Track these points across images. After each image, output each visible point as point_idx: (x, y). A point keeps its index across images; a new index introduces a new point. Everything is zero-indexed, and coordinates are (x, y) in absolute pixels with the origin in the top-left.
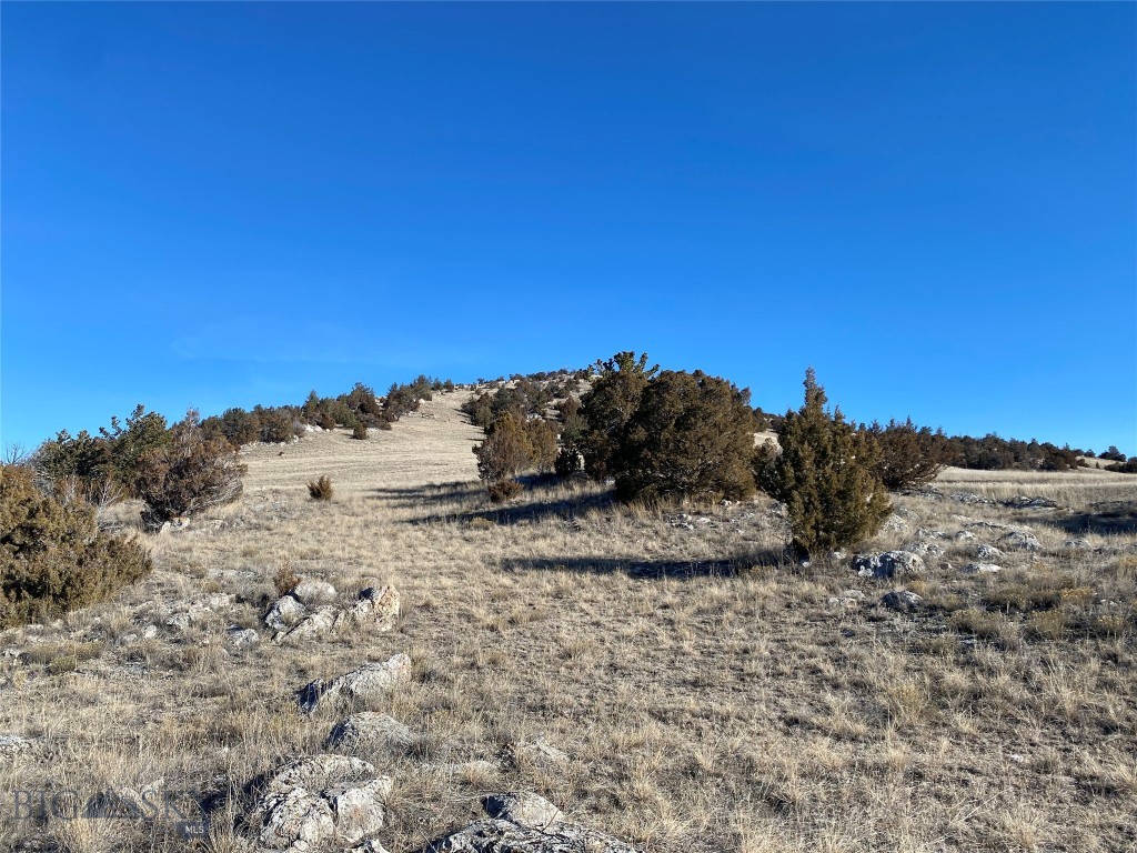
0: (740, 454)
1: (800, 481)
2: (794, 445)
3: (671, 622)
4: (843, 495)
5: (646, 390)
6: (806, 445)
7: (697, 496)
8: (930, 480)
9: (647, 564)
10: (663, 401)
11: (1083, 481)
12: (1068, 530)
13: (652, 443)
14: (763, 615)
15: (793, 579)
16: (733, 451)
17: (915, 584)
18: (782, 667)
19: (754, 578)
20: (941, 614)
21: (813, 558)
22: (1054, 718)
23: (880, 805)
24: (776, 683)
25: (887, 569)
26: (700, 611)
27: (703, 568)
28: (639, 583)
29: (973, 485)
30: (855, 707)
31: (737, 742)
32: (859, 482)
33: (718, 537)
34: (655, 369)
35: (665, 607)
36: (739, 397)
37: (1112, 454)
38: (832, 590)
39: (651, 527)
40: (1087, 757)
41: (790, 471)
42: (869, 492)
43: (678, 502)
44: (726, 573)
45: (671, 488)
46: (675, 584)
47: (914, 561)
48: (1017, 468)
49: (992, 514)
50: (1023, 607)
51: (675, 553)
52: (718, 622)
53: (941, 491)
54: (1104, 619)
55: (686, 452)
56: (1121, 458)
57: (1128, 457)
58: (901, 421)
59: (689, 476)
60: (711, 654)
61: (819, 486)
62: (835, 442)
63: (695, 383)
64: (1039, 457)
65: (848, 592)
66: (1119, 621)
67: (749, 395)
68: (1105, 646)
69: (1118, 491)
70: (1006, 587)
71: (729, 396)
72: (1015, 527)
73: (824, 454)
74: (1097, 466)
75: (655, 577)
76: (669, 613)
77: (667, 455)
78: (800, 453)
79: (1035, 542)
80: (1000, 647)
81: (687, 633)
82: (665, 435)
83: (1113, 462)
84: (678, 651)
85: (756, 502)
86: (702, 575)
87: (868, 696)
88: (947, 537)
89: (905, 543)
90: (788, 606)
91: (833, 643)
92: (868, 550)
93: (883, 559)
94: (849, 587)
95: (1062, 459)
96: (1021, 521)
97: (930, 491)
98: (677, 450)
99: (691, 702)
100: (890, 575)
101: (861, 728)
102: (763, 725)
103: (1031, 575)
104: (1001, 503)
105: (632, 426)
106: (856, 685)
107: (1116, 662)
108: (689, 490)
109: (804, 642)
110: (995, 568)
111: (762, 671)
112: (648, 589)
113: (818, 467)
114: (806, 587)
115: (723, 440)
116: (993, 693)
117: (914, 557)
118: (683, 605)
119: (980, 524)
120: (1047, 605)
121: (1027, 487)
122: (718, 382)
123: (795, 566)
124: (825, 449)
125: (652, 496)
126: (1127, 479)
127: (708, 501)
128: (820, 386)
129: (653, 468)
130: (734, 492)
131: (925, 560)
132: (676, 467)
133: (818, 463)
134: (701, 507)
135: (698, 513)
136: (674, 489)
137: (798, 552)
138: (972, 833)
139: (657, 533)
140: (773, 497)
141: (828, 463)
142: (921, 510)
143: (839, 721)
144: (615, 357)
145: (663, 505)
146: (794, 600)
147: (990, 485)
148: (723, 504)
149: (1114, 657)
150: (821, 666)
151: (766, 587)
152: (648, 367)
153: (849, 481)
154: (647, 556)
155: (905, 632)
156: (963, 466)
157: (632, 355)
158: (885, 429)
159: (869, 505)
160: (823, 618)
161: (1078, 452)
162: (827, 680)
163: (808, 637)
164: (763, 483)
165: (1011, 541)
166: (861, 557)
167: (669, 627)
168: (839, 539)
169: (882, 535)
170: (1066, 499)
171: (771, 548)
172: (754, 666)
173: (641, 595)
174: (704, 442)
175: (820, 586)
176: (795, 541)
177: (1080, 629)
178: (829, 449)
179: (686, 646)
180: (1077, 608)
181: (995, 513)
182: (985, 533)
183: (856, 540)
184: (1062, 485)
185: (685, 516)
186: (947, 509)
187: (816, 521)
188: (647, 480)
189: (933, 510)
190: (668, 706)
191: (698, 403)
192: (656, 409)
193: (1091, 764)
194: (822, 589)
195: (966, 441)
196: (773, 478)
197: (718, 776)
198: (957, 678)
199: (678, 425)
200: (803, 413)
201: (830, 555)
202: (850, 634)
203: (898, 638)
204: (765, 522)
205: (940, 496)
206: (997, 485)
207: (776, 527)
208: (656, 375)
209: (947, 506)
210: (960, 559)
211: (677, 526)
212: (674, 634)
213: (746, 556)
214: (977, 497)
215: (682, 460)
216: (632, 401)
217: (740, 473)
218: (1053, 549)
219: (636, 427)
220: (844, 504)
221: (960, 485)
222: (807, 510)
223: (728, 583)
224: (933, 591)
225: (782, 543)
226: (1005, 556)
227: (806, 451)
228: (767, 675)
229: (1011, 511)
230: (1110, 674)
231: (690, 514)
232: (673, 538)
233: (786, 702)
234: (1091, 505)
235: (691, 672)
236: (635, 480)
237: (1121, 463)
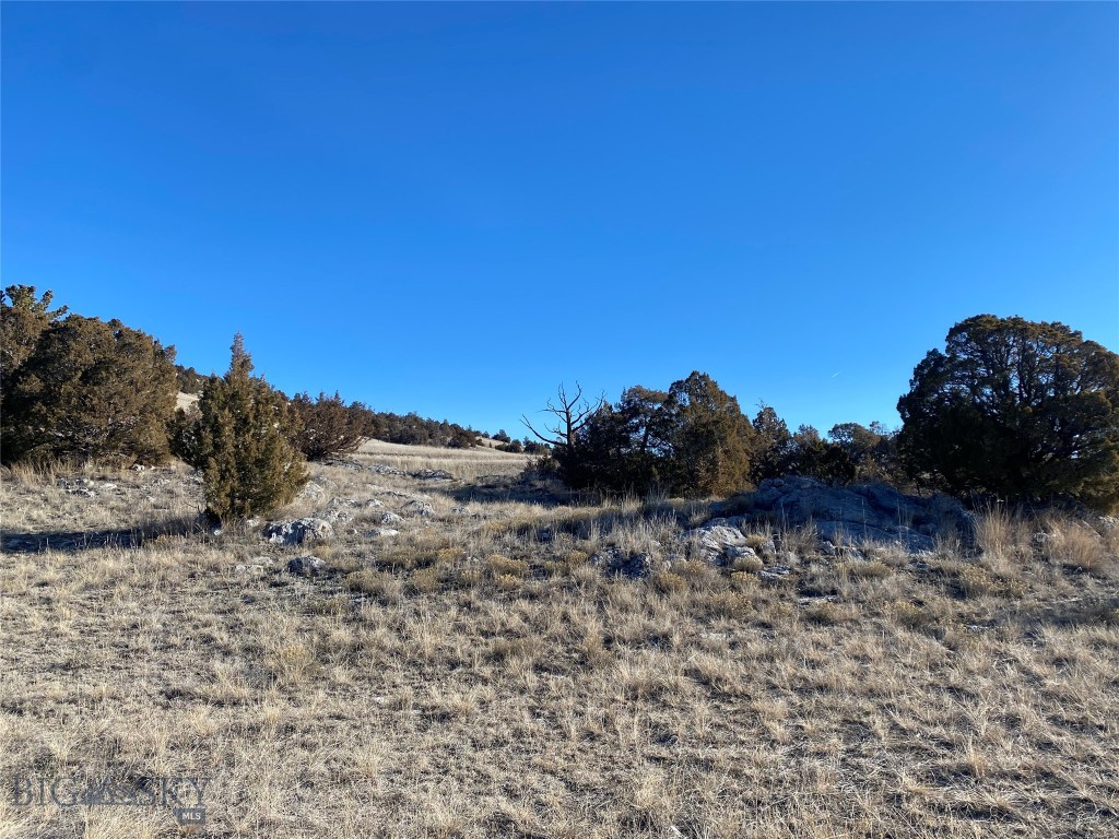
0: (159, 415)
1: (218, 447)
2: (215, 410)
3: (48, 601)
4: (261, 463)
5: (45, 334)
6: (227, 411)
7: (104, 459)
8: (352, 451)
9: (29, 536)
10: (67, 350)
11: (477, 458)
12: (458, 499)
13: (49, 397)
14: (162, 587)
15: (202, 547)
16: (151, 412)
17: (319, 549)
18: (173, 640)
19: (159, 548)
20: (339, 576)
21: (225, 526)
22: (416, 663)
23: (249, 763)
24: (164, 656)
25: (298, 536)
26: (88, 587)
27: (98, 539)
28: (13, 559)
29: (390, 458)
30: (242, 672)
31: (105, 723)
32: (277, 451)
33: (124, 505)
34: (64, 310)
35: (44, 584)
36: (161, 354)
37: (501, 437)
38: (241, 558)
39: (39, 493)
40: (434, 691)
41: (208, 437)
42: (288, 461)
43: (79, 465)
44: (126, 544)
45: (71, 449)
46: (61, 558)
47: (324, 527)
48: (431, 444)
49: (402, 484)
50: (408, 566)
51: (68, 523)
52: (109, 597)
53: (361, 462)
54: (467, 573)
55: (93, 409)
56: (507, 440)
57: (512, 440)
58: (329, 395)
59: (95, 436)
60: (92, 633)
61: (237, 454)
62: (258, 410)
63: (111, 334)
64: (448, 435)
65: (256, 559)
66: (477, 574)
67: (174, 354)
68: (463, 596)
69: (500, 467)
70: (397, 549)
71: (151, 352)
72: (417, 496)
73: (245, 421)
74: (490, 446)
75: (36, 551)
76: (47, 591)
77: (68, 412)
78: (219, 419)
79: (429, 509)
80: (383, 603)
81: (68, 612)
82: (66, 388)
83: (502, 443)
84: (51, 633)
85: (173, 468)
86: (97, 547)
87: (258, 660)
88: (359, 505)
89: (318, 510)
90: (192, 576)
91: (231, 611)
92: (281, 517)
93: (294, 527)
94: (258, 554)
95: (465, 438)
96: (423, 491)
97: (351, 462)
98: (82, 406)
99: (57, 687)
100: (300, 541)
101: (246, 691)
102: (140, 702)
103: (419, 538)
104: (410, 474)
105: (23, 374)
106: (247, 650)
107: (469, 608)
108: (94, 452)
109: (202, 611)
110: (394, 533)
111: (150, 646)
112: (24, 564)
113: (237, 434)
114: (213, 555)
115: (140, 400)
116: (370, 645)
117: (325, 524)
118: (68, 580)
119: (389, 493)
120: (425, 563)
121: (434, 461)
122: (139, 336)
123: (205, 534)
124: (247, 417)
125: (44, 457)
126: (507, 458)
127: (116, 465)
128: (247, 353)
129: (48, 425)
130: (147, 456)
131: (334, 526)
132: (78, 426)
133: (237, 431)
134: (108, 472)
135: (103, 478)
136: (73, 450)
137: (211, 519)
138: (327, 773)
139: (46, 500)
140: (189, 463)
141: (248, 431)
142: (339, 480)
143: (225, 687)
144: (7, 290)
145: (58, 468)
146: (199, 570)
147: (405, 458)
148: (135, 469)
149: (468, 604)
150: (216, 634)
151: (169, 558)
152: (52, 307)
153: (269, 451)
154: (30, 527)
155: (303, 595)
156: (386, 440)
157: (31, 290)
158: (315, 402)
159: (286, 473)
160: (225, 586)
161: (477, 433)
162: (218, 648)
163: (207, 606)
164: (177, 448)
165: (411, 508)
166: (274, 524)
167: (45, 607)
168: (253, 507)
169: (297, 502)
170: (463, 472)
171: (182, 516)
172: (143, 641)
173: (13, 572)
174: (116, 399)
175: (228, 554)
176: (208, 510)
177: (450, 582)
178: (251, 416)
179: (62, 627)
180: (448, 565)
181: (404, 483)
182: (391, 501)
183: (271, 508)
184: (460, 461)
185: (86, 481)
186: (364, 479)
187: (232, 489)
188: (40, 439)
189: (351, 480)
190: (26, 695)
191: (113, 356)
192: (57, 357)
193: (435, 696)
194: (230, 557)
195: (391, 417)
196: (189, 444)
197: (74, 763)
198: (342, 634)
199: (85, 378)
200: (228, 379)
201: (243, 523)
202: (249, 600)
203: (294, 600)
204: (181, 489)
205: (359, 467)
206: (411, 458)
207: (192, 494)
208: (61, 318)
209: (364, 476)
210: (366, 525)
211: (74, 493)
212: (49, 614)
213: (153, 524)
214: (391, 469)
215: (87, 418)
216: (27, 344)
217: (157, 437)
218: (441, 516)
219: (29, 376)
220: (261, 472)
221: (378, 457)
222: (223, 478)
223: (127, 554)
224: (336, 556)
225: (195, 510)
226: (404, 521)
227: (226, 417)
228: (155, 649)
229: (417, 481)
230: (464, 619)
231: (92, 479)
232: (67, 506)
233: (171, 675)
234: (478, 478)
235: (63, 654)
236: (22, 439)
237: (507, 444)
